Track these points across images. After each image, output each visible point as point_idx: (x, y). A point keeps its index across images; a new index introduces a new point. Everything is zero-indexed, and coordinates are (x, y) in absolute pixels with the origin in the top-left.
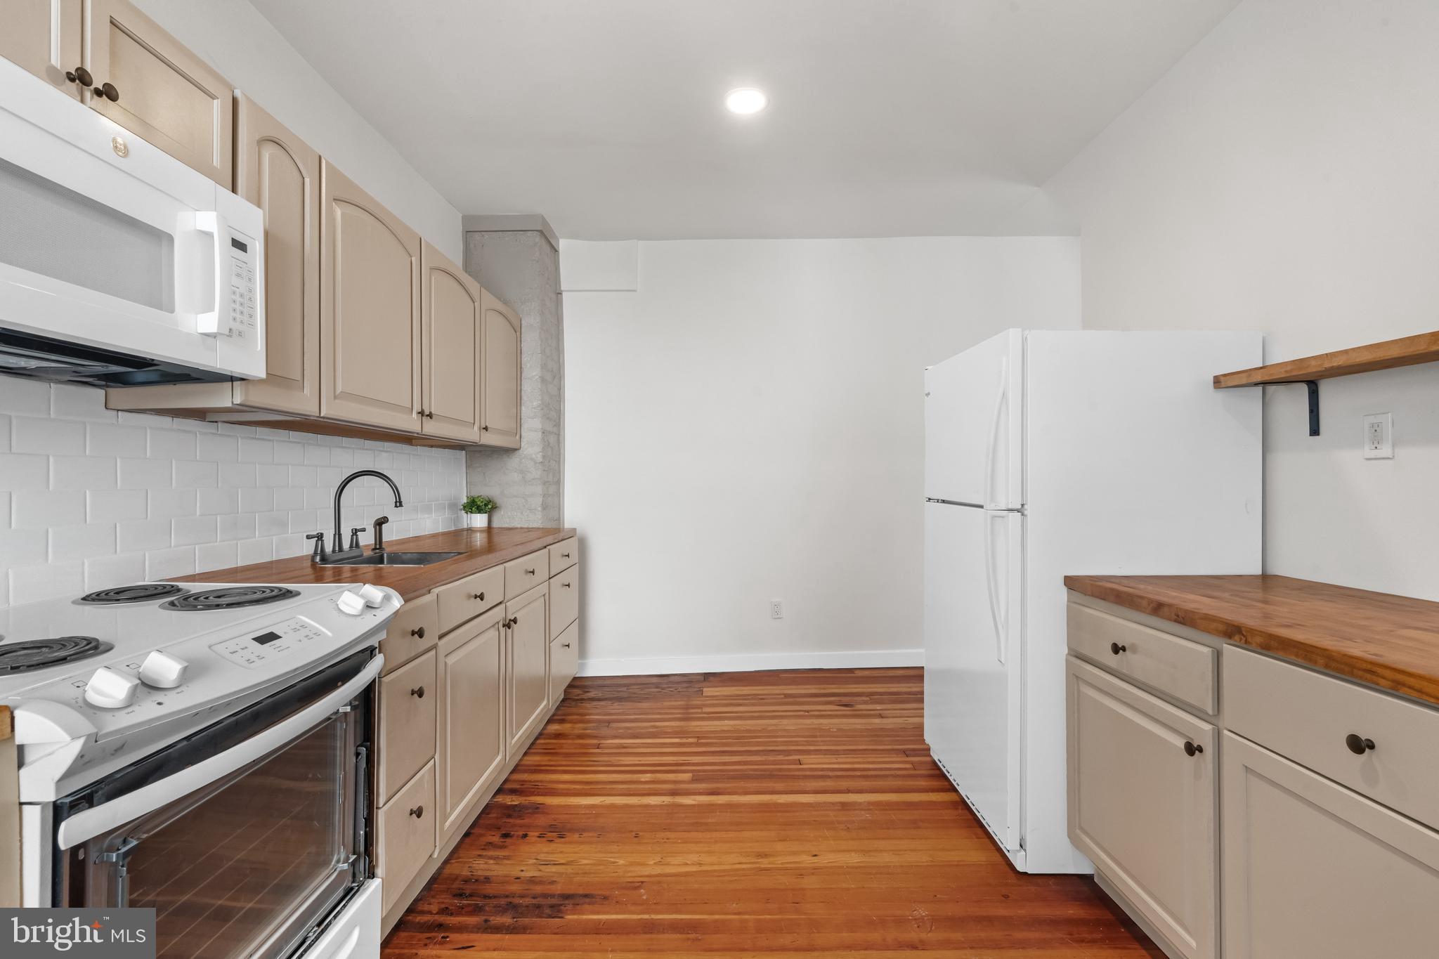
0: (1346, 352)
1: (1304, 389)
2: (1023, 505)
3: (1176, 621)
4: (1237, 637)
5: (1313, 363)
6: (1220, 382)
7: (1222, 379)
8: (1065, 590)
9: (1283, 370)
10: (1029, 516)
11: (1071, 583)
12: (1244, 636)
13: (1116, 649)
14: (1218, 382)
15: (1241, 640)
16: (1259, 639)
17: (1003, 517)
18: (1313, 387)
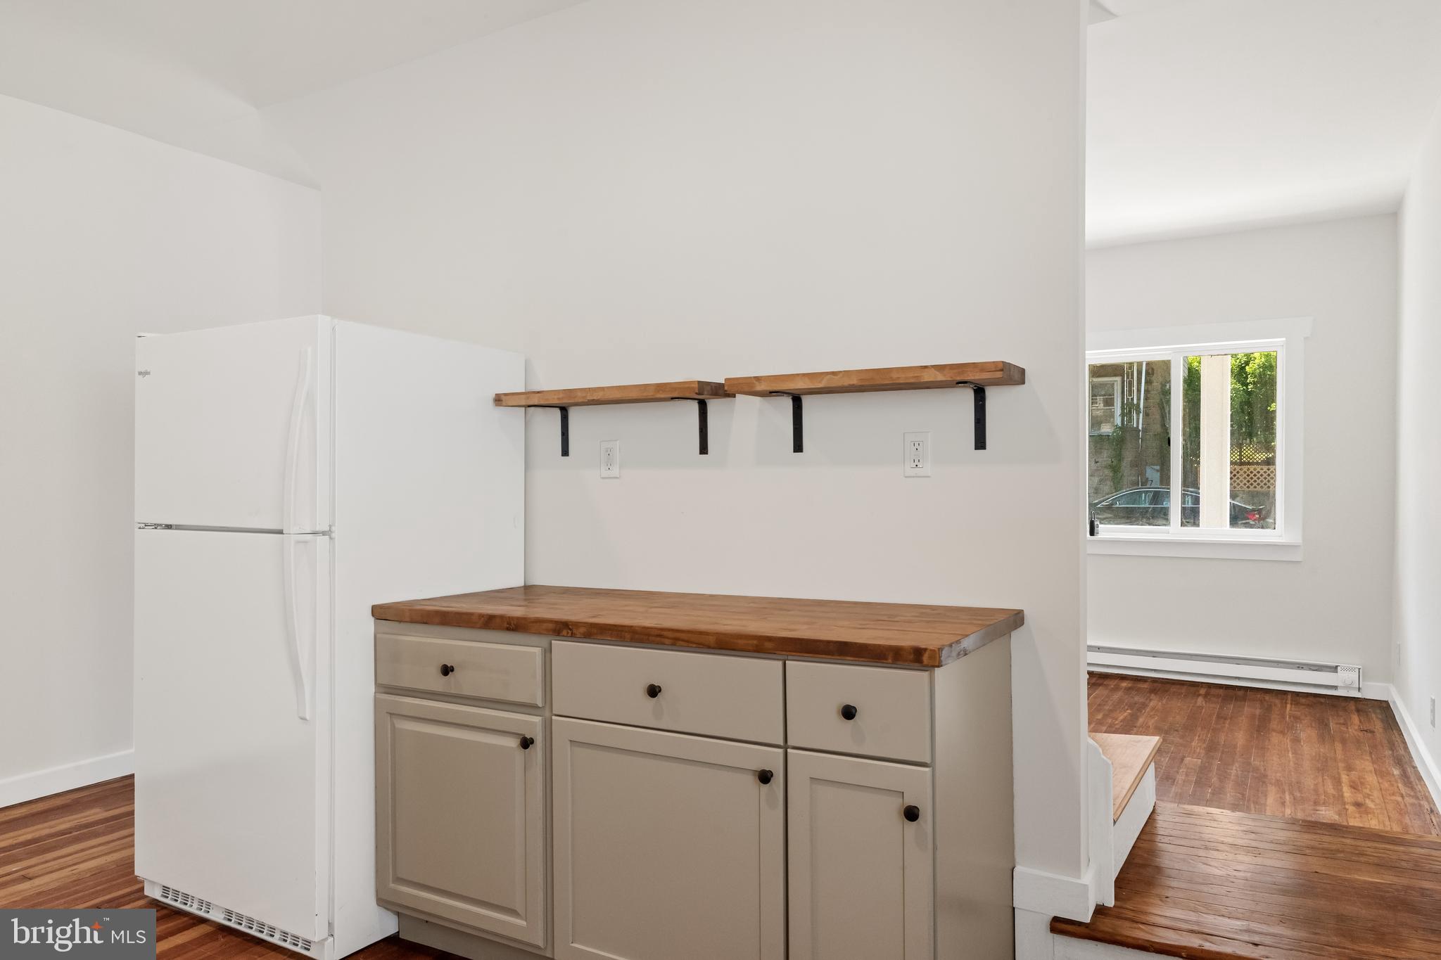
0: (602, 389)
1: (557, 413)
2: (330, 526)
3: (508, 629)
4: (564, 632)
5: (579, 394)
6: (502, 401)
7: (503, 398)
8: (372, 619)
9: (556, 397)
10: (336, 540)
11: (381, 613)
12: (570, 629)
13: (446, 670)
14: (499, 400)
15: (568, 633)
16: (582, 630)
17: (306, 542)
18: (564, 411)
